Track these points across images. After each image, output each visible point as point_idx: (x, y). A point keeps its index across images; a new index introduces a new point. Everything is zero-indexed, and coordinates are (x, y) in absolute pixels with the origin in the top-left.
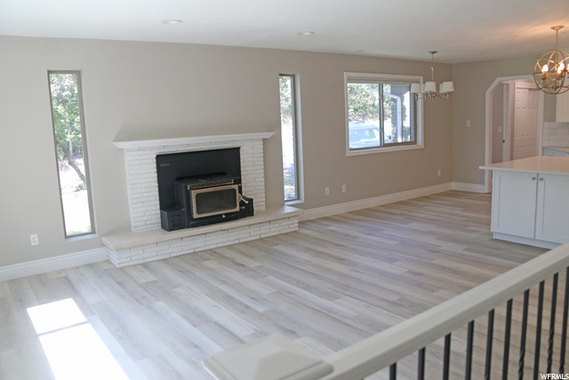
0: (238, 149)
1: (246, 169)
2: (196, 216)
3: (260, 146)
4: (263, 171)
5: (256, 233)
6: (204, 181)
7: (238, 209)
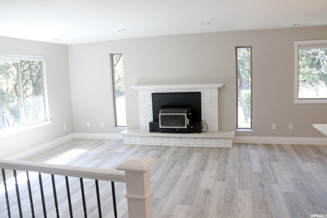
0: (199, 93)
1: (205, 105)
2: (161, 127)
3: (216, 92)
4: (217, 107)
5: (200, 143)
6: (169, 110)
7: (186, 127)
